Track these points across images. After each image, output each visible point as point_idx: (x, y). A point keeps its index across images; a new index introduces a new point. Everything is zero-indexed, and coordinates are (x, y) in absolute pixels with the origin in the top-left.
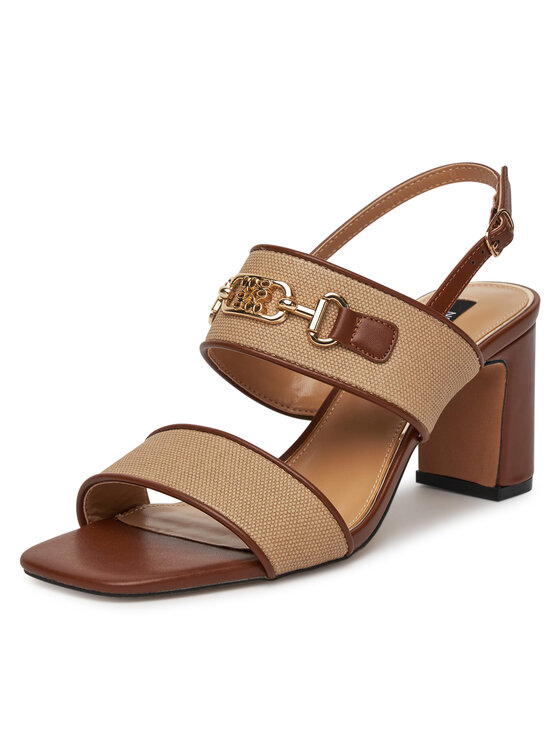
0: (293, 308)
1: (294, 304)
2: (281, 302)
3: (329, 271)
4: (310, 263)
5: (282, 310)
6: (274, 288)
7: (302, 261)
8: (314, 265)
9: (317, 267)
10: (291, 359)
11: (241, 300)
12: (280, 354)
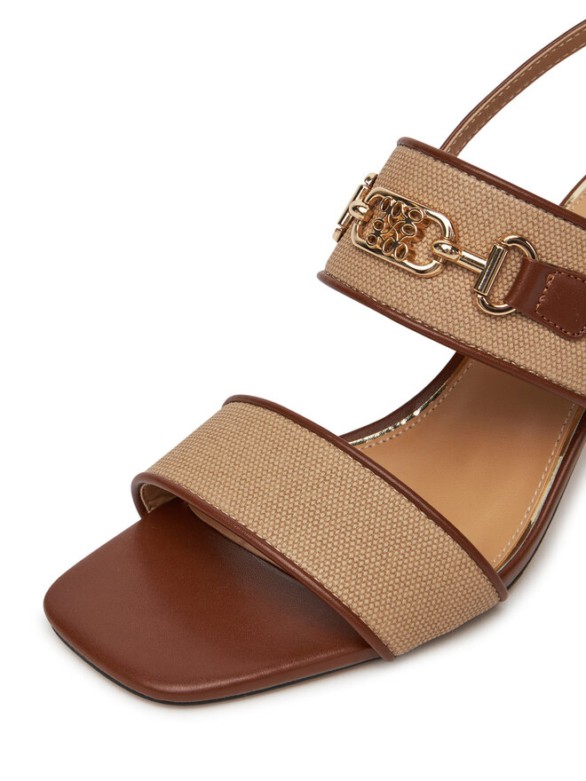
0: (454, 257)
1: (456, 249)
2: (437, 246)
3: (511, 198)
4: (483, 184)
5: (436, 257)
6: (427, 222)
7: (472, 179)
8: (489, 188)
9: (495, 191)
10: (445, 329)
11: (378, 234)
12: (428, 321)
